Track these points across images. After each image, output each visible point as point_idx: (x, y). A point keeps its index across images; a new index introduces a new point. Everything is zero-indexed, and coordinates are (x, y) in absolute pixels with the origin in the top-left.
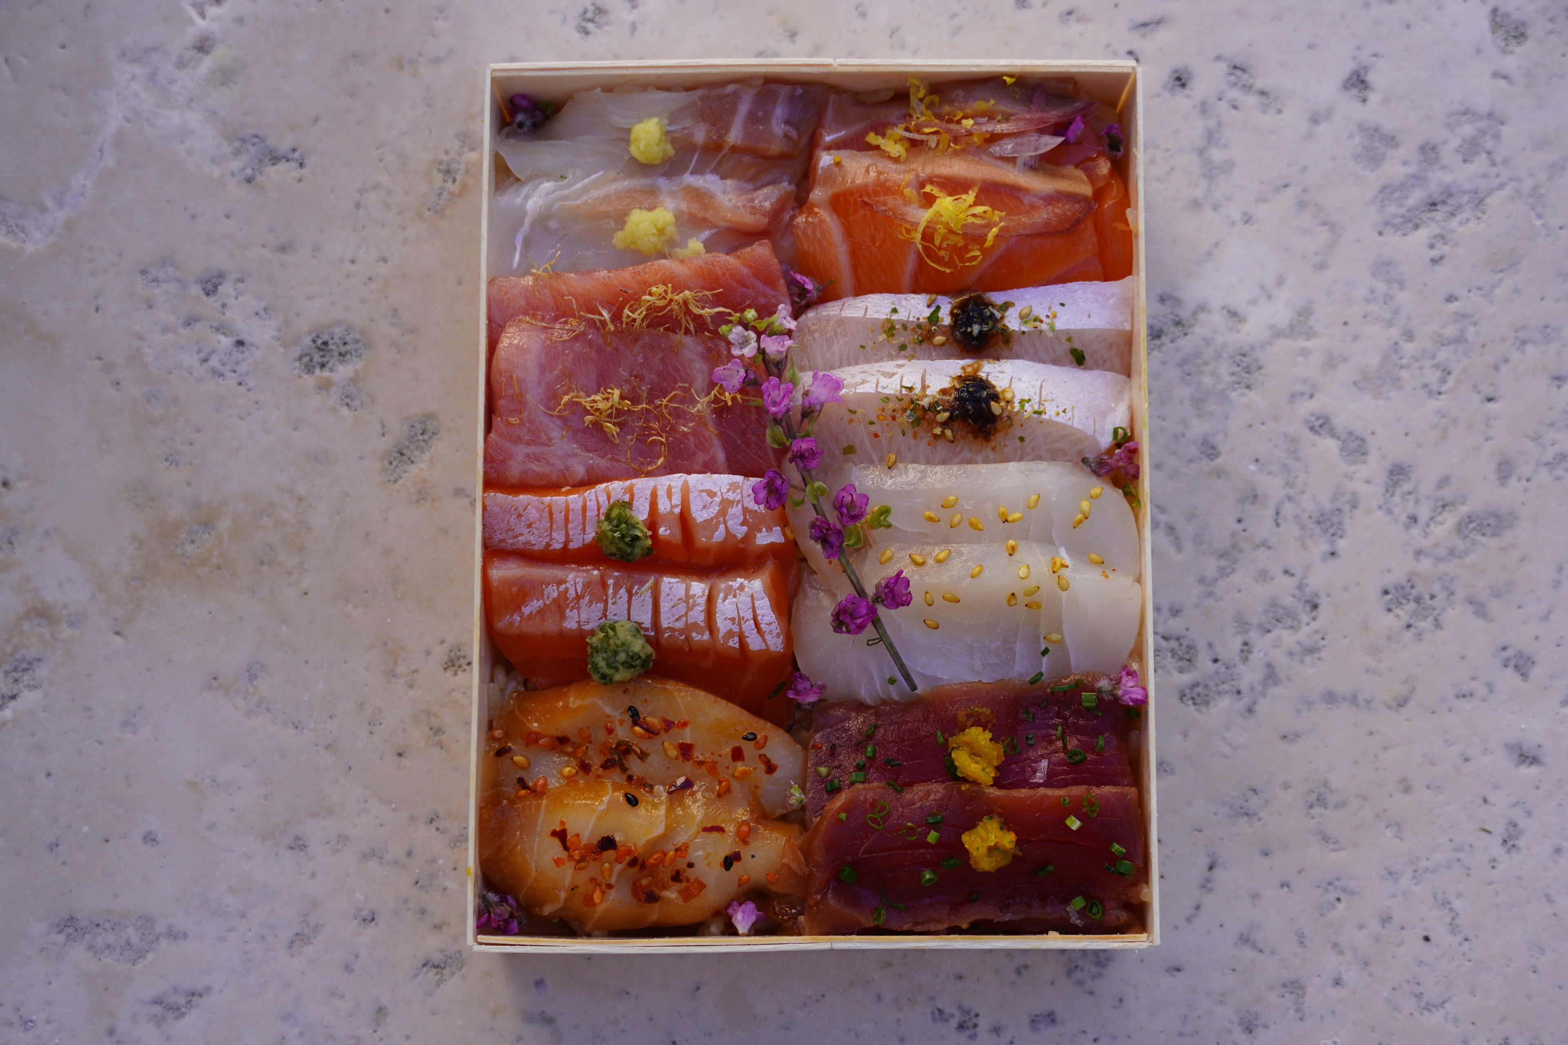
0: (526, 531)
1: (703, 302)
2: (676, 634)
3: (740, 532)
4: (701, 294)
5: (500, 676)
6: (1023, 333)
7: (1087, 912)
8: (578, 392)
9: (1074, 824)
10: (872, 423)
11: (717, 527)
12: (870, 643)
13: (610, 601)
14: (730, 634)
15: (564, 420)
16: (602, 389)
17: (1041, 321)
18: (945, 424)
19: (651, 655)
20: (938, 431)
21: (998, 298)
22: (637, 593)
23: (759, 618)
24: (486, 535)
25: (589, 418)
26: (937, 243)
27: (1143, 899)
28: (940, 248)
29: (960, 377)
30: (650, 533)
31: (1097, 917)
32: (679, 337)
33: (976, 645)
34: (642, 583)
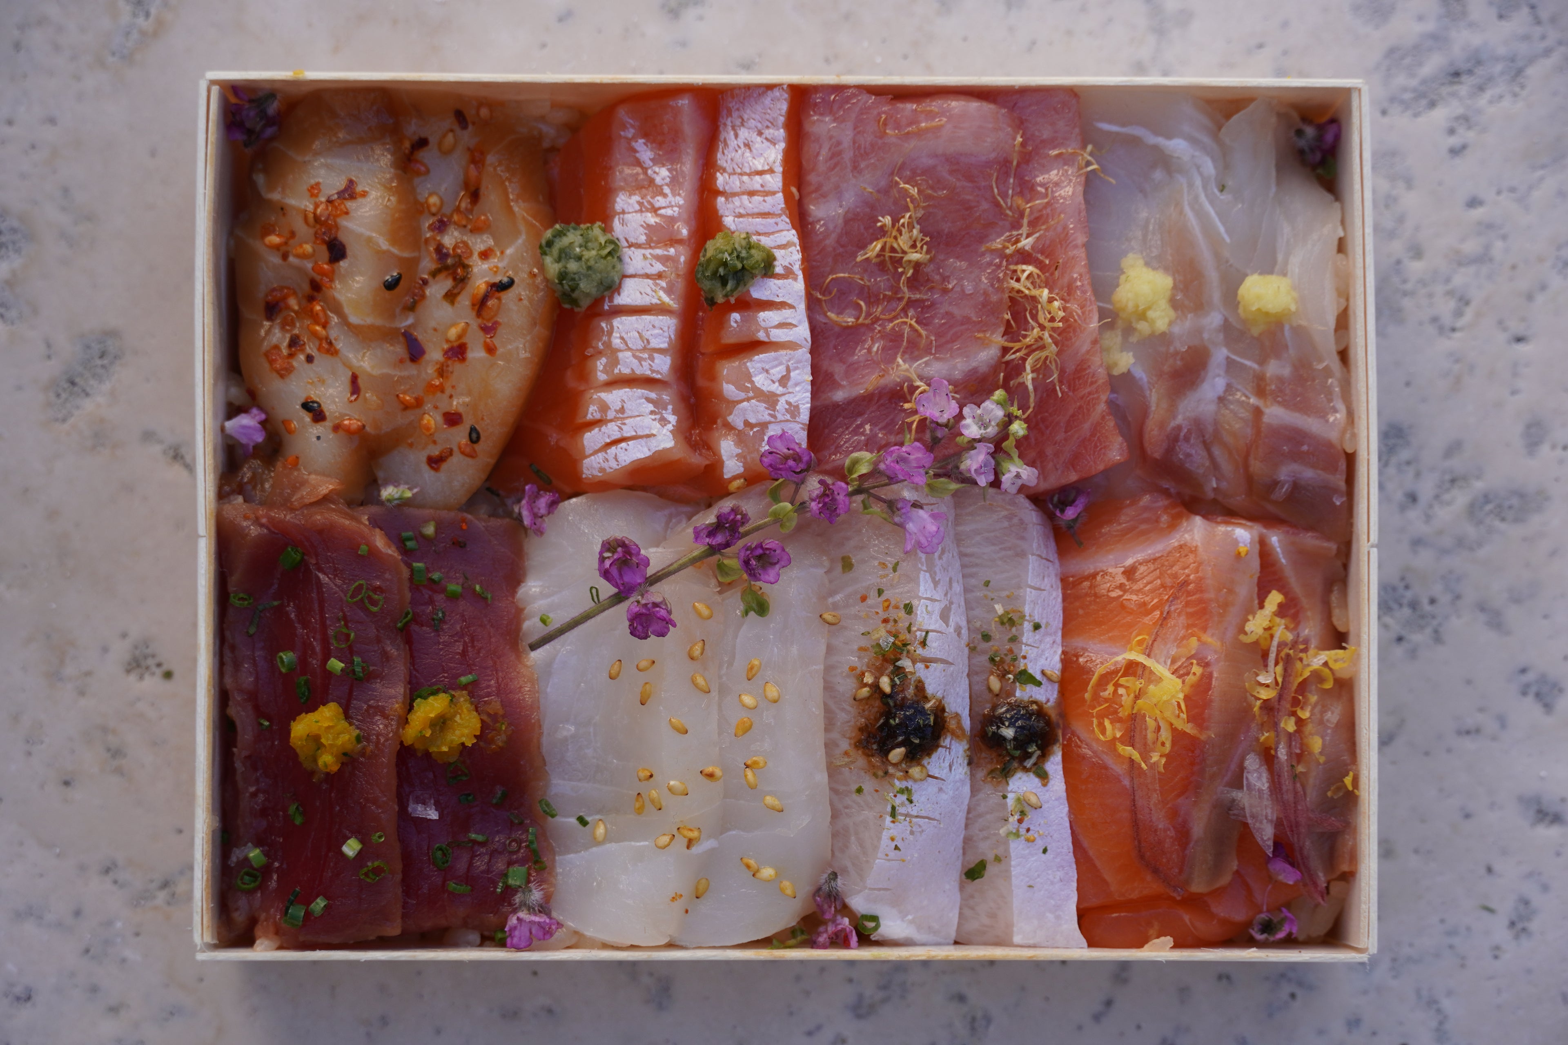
0: (740, 141)
1: (1042, 369)
2: (605, 338)
3: (736, 419)
4: (1053, 367)
5: (561, 116)
6: (1005, 797)
7: (246, 870)
8: (924, 208)
9: (351, 848)
10: (880, 592)
11: (741, 388)
12: (594, 591)
13: (648, 252)
14: (604, 407)
15: (886, 191)
16: (928, 239)
17: (1020, 821)
18: (876, 687)
19: (578, 306)
20: (869, 679)
21: (1055, 764)
22: (657, 285)
23: (623, 445)
24: (737, 91)
25: (887, 220)
26: (1123, 681)
27: (258, 942)
28: (1117, 685)
29: (943, 710)
30: (732, 300)
31: (239, 882)
32: (998, 339)
33: (592, 730)
34: (669, 291)
